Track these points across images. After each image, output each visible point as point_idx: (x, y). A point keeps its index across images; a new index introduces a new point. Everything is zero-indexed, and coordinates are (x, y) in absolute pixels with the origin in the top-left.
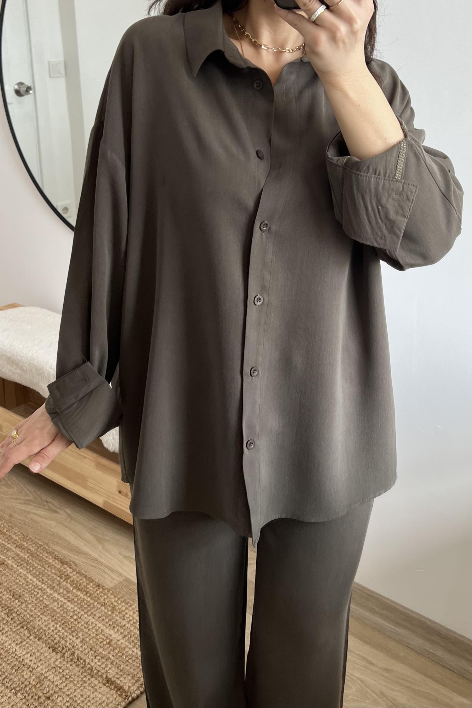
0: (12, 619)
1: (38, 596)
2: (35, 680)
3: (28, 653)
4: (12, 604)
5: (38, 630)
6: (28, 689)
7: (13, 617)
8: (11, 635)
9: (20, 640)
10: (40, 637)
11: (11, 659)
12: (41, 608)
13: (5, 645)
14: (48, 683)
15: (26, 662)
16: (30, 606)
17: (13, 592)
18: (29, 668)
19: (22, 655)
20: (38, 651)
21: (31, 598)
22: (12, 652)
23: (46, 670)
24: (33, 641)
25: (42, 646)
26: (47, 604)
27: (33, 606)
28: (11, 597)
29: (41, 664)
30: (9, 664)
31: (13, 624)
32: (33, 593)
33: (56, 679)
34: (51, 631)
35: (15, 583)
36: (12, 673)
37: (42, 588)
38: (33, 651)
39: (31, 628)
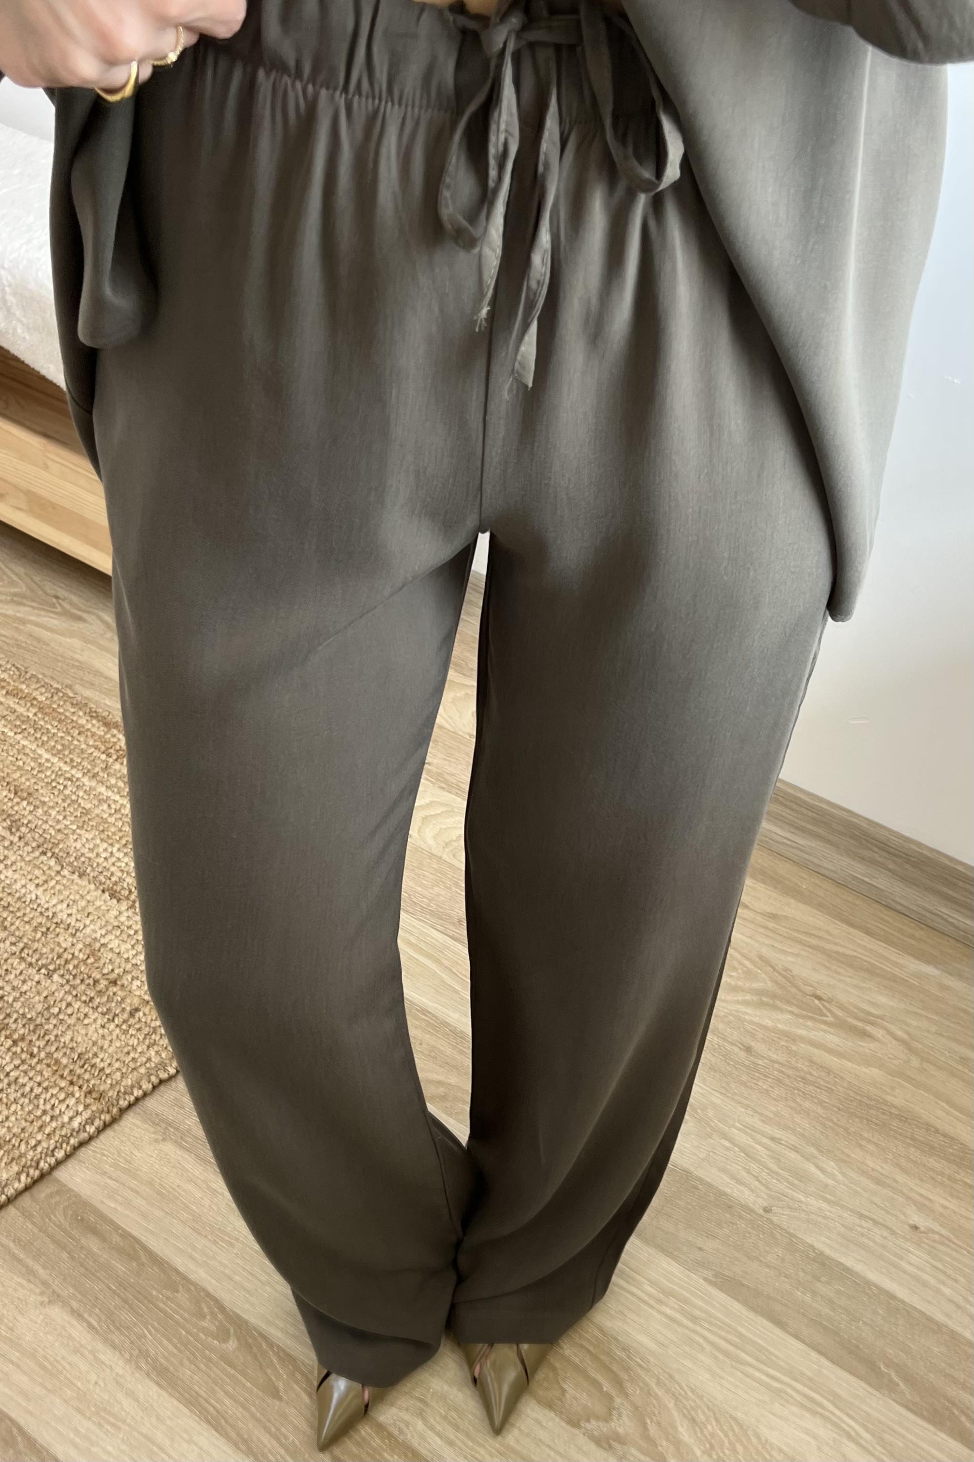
0: (20, 838)
1: (67, 792)
2: (83, 951)
3: (62, 901)
4: (16, 808)
5: (76, 858)
6: (71, 967)
7: (22, 835)
8: (23, 868)
9: (44, 878)
10: (81, 870)
11: (30, 913)
12: (76, 817)
13: (14, 887)
14: (110, 956)
15: (60, 917)
16: (53, 813)
17: (15, 786)
18: (68, 929)
19: (51, 904)
20: (82, 897)
21: (52, 796)
22: (31, 900)
23: (103, 932)
24: (68, 880)
25: (87, 888)
26: (87, 808)
27: (58, 812)
28: (12, 796)
29: (92, 921)
30: (28, 922)
31: (24, 847)
32: (55, 787)
33: (123, 947)
34: (102, 859)
35: (15, 768)
36: (36, 939)
37: (72, 776)
38: (72, 897)
39: (61, 854)
